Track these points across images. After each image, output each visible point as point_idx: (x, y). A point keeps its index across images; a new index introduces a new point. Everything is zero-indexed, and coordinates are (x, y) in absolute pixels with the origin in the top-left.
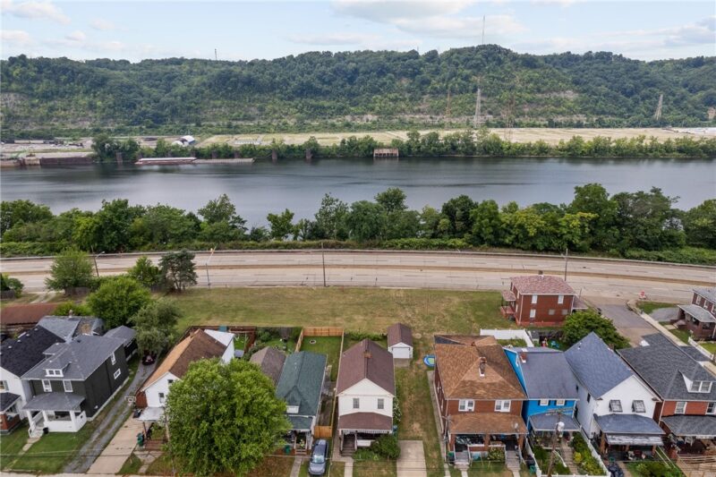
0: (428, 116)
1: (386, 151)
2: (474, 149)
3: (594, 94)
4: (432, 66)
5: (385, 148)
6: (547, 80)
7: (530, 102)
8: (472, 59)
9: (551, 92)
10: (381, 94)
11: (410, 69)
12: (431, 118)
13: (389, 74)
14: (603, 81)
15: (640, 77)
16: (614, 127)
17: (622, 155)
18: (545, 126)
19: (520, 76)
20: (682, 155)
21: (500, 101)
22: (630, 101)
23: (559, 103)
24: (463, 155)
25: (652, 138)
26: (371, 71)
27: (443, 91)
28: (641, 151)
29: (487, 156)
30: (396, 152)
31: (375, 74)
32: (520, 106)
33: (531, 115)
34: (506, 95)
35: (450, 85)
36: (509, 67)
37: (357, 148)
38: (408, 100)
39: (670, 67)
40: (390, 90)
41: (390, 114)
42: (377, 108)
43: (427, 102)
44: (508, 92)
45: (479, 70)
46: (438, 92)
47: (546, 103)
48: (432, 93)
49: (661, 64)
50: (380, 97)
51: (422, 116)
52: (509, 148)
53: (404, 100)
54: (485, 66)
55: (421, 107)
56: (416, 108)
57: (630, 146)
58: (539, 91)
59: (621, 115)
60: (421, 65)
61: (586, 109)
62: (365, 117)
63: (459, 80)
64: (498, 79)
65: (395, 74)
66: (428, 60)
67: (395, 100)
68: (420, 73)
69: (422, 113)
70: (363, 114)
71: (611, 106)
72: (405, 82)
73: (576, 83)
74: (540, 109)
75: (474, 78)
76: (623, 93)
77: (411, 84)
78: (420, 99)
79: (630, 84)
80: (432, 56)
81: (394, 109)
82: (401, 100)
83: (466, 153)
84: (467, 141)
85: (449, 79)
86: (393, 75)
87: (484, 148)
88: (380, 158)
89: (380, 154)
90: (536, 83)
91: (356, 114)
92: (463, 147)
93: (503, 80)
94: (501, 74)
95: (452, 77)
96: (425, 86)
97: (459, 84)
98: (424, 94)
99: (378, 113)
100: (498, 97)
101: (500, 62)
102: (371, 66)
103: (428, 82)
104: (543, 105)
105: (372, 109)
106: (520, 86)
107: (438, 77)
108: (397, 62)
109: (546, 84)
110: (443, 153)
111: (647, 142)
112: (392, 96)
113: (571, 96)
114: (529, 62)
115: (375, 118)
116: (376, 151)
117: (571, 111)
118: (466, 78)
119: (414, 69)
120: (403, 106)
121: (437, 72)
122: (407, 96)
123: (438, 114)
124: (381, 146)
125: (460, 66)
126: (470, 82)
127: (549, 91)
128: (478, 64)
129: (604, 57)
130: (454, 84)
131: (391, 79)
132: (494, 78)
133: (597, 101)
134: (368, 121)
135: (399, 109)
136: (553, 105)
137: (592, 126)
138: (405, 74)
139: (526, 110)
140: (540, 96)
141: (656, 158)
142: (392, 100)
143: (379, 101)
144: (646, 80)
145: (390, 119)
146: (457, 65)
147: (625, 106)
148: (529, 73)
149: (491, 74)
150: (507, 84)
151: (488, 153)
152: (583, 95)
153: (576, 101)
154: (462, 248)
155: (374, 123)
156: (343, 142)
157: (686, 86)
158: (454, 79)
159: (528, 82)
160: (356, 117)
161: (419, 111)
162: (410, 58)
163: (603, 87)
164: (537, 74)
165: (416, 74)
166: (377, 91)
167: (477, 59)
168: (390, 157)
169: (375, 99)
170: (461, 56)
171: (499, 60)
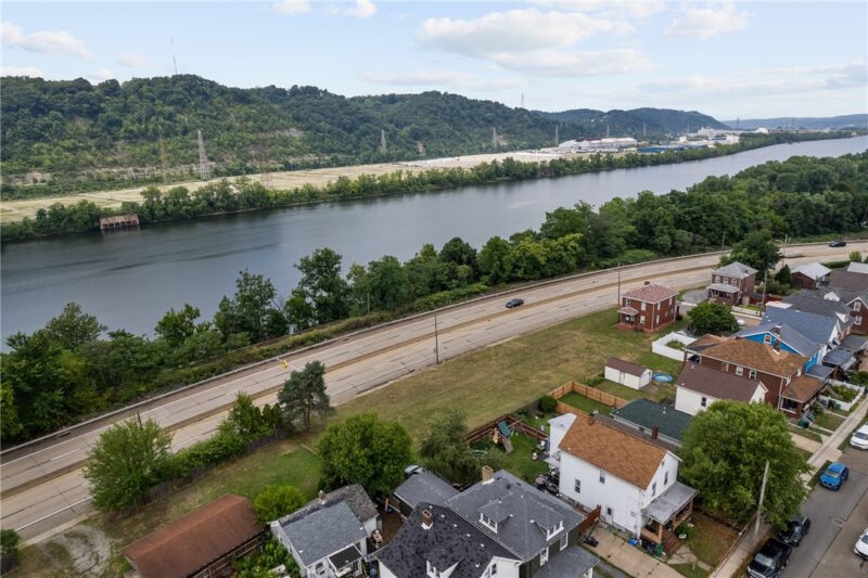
0: (131, 169)
1: (120, 219)
2: (237, 203)
3: (318, 130)
4: (119, 102)
5: (116, 215)
6: (266, 117)
7: (254, 143)
8: (172, 93)
9: (274, 130)
10: (46, 140)
11: (86, 105)
12: (136, 171)
13: (53, 113)
14: (322, 117)
15: (354, 113)
16: (349, 165)
17: (388, 191)
18: (282, 169)
19: (235, 113)
20: (435, 187)
21: (219, 144)
22: (353, 137)
23: (286, 142)
24: (223, 212)
25: (408, 172)
26: (19, 107)
27: (143, 134)
28: (402, 186)
29: (253, 209)
30: (135, 218)
31: (26, 111)
32: (245, 149)
33: (259, 158)
34: (225, 136)
35: (151, 127)
36: (219, 103)
37: (71, 220)
38: (94, 149)
39: (370, 103)
40: (61, 134)
41: (72, 169)
42: (48, 162)
43: (122, 150)
44: (226, 133)
45: (184, 106)
46: (136, 136)
47: (273, 144)
48: (129, 138)
49: (361, 100)
50: (46, 145)
51: (121, 169)
52: (276, 197)
53: (88, 148)
54: (189, 101)
55: (117, 158)
56: (109, 159)
57: (392, 182)
58: (261, 130)
59: (349, 152)
60: (100, 100)
61: (315, 148)
62: (29, 176)
63: (161, 120)
64: (211, 117)
65: (63, 112)
66: (107, 93)
67: (74, 149)
68: (102, 110)
69: (121, 165)
70: (25, 171)
71: (337, 144)
72: (82, 125)
73: (298, 119)
74: (268, 151)
75: (179, 117)
76: (344, 129)
77: (92, 126)
78: (112, 146)
79: (347, 120)
80: (111, 87)
81: (76, 161)
82: (83, 149)
83: (227, 208)
84: (226, 194)
85: (148, 119)
86: (59, 114)
87: (248, 200)
88: (112, 230)
89: (112, 225)
90: (255, 122)
91: (11, 173)
92: (222, 201)
93: (216, 118)
94: (211, 111)
95: (150, 116)
96: (115, 128)
97: (162, 125)
98: (116, 139)
99: (50, 169)
100: (216, 139)
101: (207, 97)
102: (15, 99)
103: (119, 124)
104: (270, 146)
105: (38, 164)
106: (238, 124)
107: (130, 116)
108: (61, 94)
109: (266, 122)
110: (199, 212)
111: (404, 177)
112: (67, 143)
113: (295, 134)
114: (241, 96)
115: (48, 176)
116: (103, 222)
117: (300, 152)
118: (170, 117)
119: (91, 105)
120: (89, 157)
121: (126, 109)
122: (91, 143)
123: (144, 165)
124: (108, 213)
125: (157, 101)
126: (176, 122)
127: (273, 129)
128: (181, 100)
129: (311, 91)
130: (156, 125)
131: (56, 118)
132: (204, 116)
133: (323, 139)
134: (35, 181)
135: (83, 162)
136: (280, 145)
137: (329, 165)
138: (79, 113)
139: (253, 152)
140: (262, 135)
141: (416, 192)
142: (68, 149)
143: (45, 151)
144: (360, 116)
145: (74, 176)
146: (153, 100)
147: (351, 142)
148: (243, 109)
149: (199, 112)
150: (223, 123)
151: (252, 205)
152: (309, 132)
153: (302, 140)
154: (484, 292)
155: (51, 183)
156: (41, 213)
157: (391, 122)
158: (153, 118)
159: (246, 120)
160: (12, 176)
161: (115, 163)
162: (80, 90)
163: (322, 124)
164: (254, 111)
165: (96, 112)
166: (39, 138)
167: (178, 93)
168: (127, 227)
169: (38, 149)
170: (154, 89)
171: (204, 93)
